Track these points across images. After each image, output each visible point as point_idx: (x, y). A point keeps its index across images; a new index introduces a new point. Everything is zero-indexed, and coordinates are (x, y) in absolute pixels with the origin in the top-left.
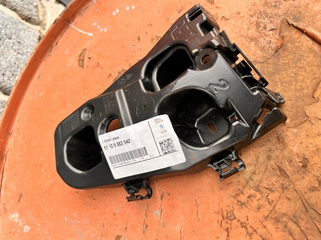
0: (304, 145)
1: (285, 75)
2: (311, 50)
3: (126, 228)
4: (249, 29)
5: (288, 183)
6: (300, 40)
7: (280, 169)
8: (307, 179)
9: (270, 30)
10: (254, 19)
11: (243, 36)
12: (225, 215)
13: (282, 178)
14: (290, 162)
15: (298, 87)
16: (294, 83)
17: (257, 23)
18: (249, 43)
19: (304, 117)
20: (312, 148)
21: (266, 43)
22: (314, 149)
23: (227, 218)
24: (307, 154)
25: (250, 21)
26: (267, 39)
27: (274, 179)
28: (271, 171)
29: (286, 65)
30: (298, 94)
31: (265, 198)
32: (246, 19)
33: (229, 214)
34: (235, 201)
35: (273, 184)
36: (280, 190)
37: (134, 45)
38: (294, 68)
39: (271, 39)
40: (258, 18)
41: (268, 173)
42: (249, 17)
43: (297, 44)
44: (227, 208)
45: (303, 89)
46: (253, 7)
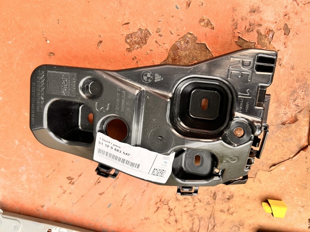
0: (238, 189)
1: (270, 144)
2: (300, 140)
3: (80, 176)
4: (285, 90)
5: (212, 202)
6: (302, 128)
7: (215, 194)
8: (224, 205)
9: (296, 105)
10: (296, 85)
11: (275, 92)
12: (162, 200)
13: (212, 198)
14: (224, 193)
15: (268, 157)
16: (269, 153)
17: (294, 90)
18: (273, 103)
19: (253, 175)
20: (241, 193)
21: (283, 112)
22: (242, 194)
23: (163, 202)
24: (236, 194)
25: (293, 84)
26: (287, 110)
27: (207, 197)
28: (209, 192)
29: (277, 138)
30: (264, 161)
31: (193, 203)
32: (292, 78)
33: (165, 201)
34: (175, 197)
35: (204, 199)
36: (205, 204)
37: (177, 8)
38: (279, 143)
39: (289, 112)
40: (299, 87)
41: (206, 192)
42: (295, 79)
43: (298, 130)
44: (166, 197)
45: (270, 160)
46: (306, 73)
